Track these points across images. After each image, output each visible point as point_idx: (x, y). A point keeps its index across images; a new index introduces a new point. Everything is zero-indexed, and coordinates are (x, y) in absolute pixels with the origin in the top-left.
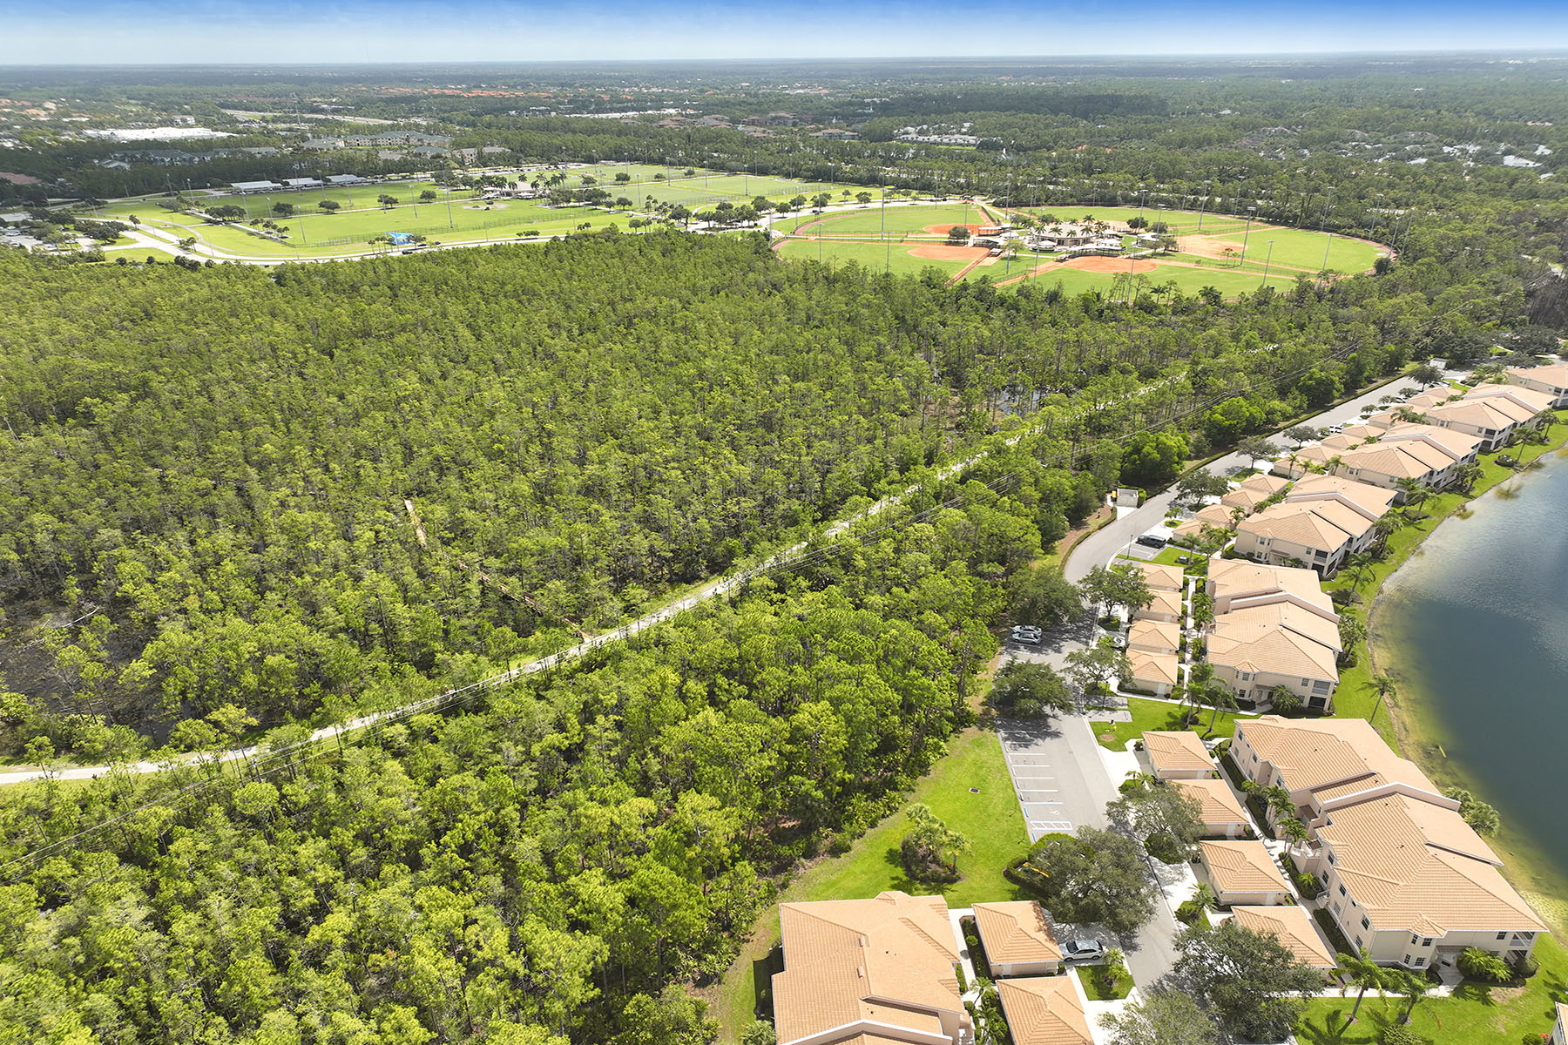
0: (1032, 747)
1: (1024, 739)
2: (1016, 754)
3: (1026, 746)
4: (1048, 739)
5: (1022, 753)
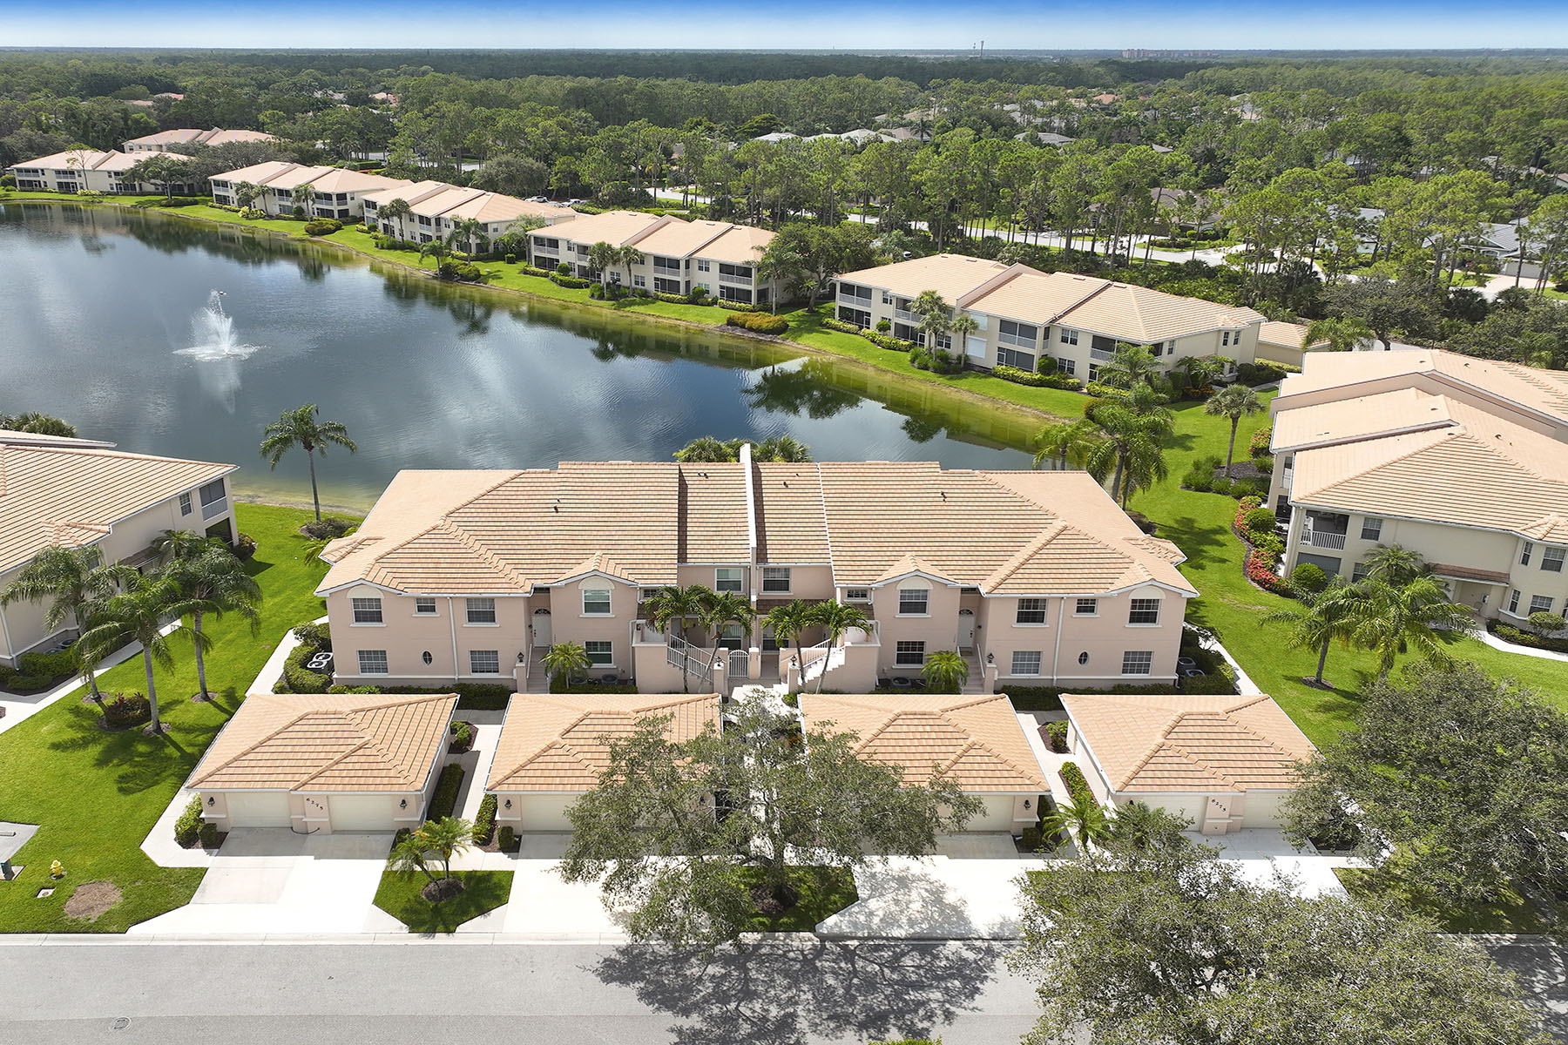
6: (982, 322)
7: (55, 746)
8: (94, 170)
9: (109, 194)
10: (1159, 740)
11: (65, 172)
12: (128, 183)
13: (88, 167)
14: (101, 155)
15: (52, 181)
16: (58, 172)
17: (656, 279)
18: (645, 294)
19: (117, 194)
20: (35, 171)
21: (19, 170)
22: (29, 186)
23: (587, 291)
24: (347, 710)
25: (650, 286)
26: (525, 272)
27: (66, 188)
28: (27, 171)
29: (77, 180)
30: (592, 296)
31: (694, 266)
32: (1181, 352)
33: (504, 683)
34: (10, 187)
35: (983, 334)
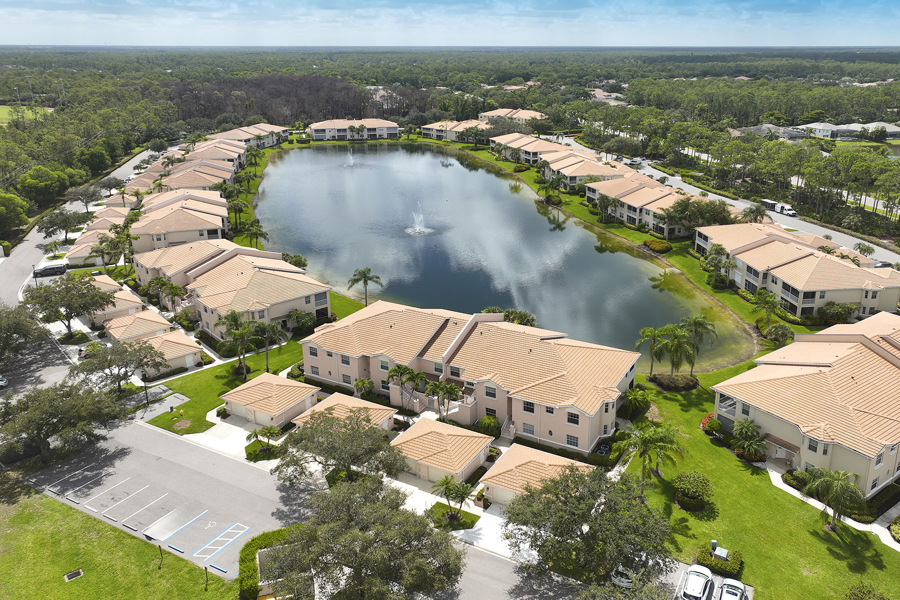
0: (107, 481)
1: (86, 479)
2: (92, 498)
3: (98, 483)
4: (117, 463)
5: (98, 493)
6: (740, 265)
7: (217, 377)
8: (450, 131)
9: (454, 141)
10: (513, 467)
11: (440, 131)
12: (462, 137)
13: (448, 129)
14: (455, 123)
15: (435, 134)
16: (437, 130)
17: (628, 216)
18: (622, 223)
19: (457, 142)
20: (429, 129)
21: (424, 128)
22: (427, 136)
23: (597, 217)
24: (274, 384)
25: (625, 219)
26: (581, 204)
27: (439, 138)
28: (427, 129)
29: (444, 134)
30: (598, 221)
31: (644, 212)
32: (829, 298)
33: (350, 389)
34: (420, 136)
35: (739, 270)
